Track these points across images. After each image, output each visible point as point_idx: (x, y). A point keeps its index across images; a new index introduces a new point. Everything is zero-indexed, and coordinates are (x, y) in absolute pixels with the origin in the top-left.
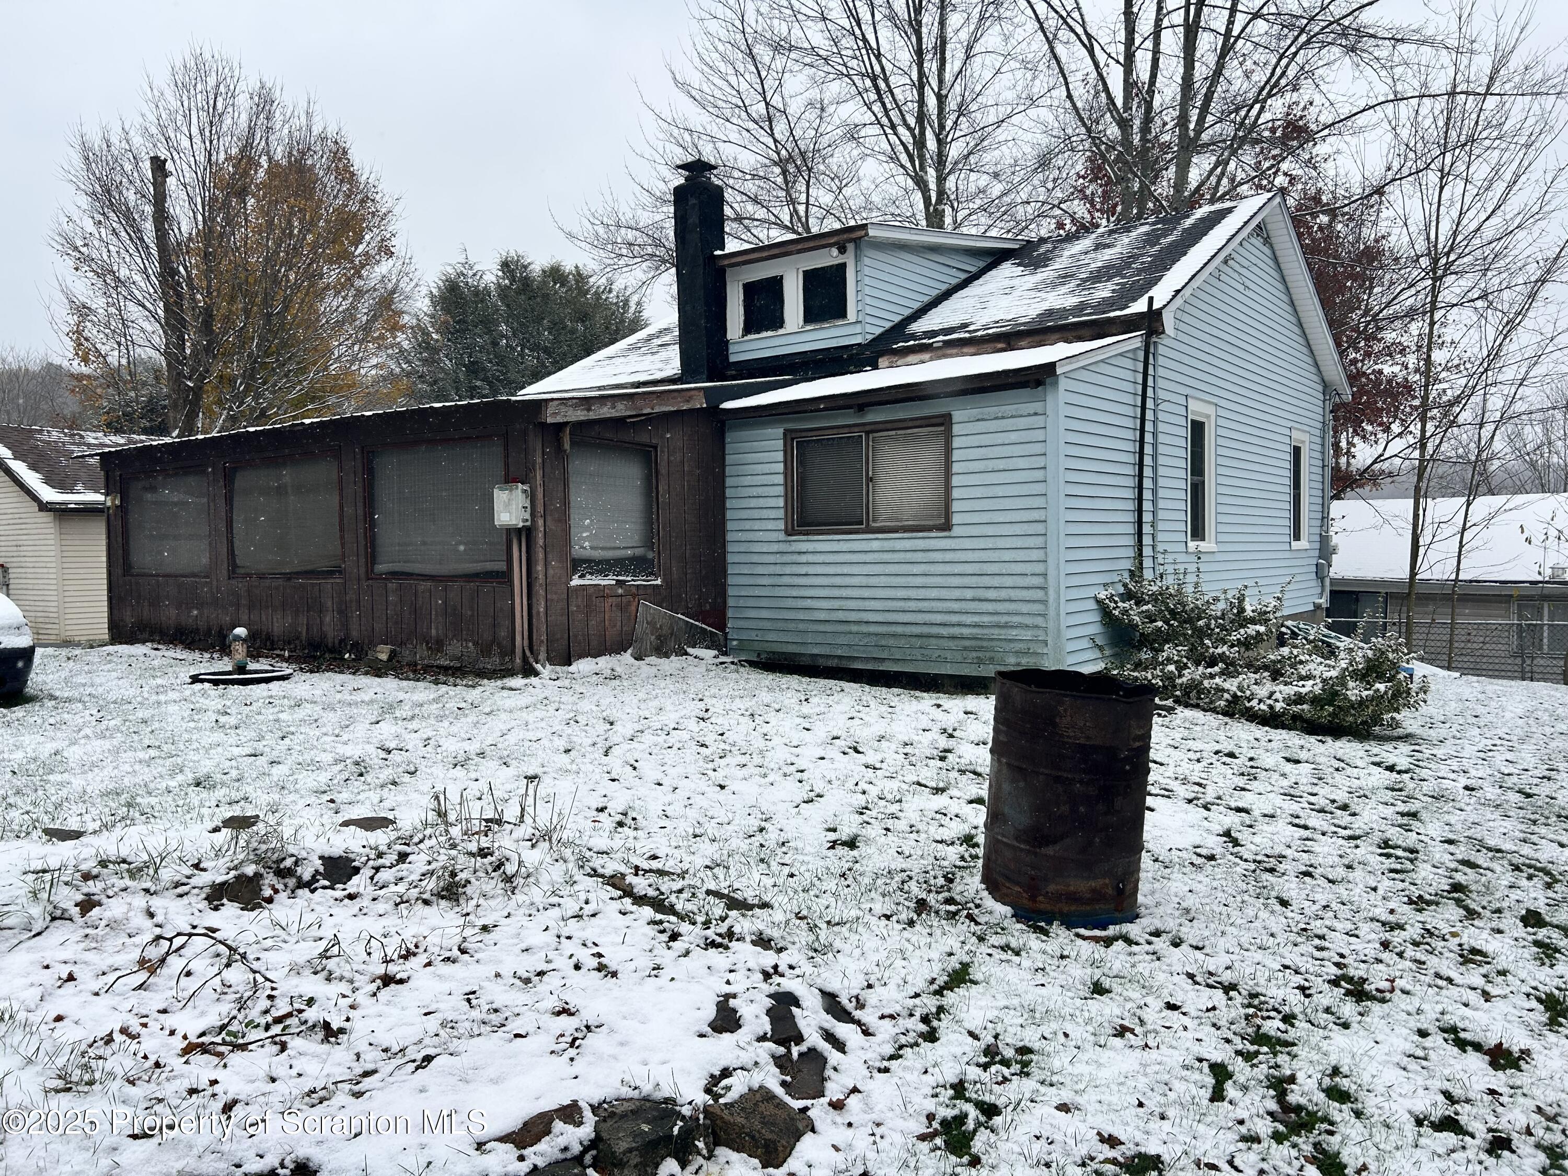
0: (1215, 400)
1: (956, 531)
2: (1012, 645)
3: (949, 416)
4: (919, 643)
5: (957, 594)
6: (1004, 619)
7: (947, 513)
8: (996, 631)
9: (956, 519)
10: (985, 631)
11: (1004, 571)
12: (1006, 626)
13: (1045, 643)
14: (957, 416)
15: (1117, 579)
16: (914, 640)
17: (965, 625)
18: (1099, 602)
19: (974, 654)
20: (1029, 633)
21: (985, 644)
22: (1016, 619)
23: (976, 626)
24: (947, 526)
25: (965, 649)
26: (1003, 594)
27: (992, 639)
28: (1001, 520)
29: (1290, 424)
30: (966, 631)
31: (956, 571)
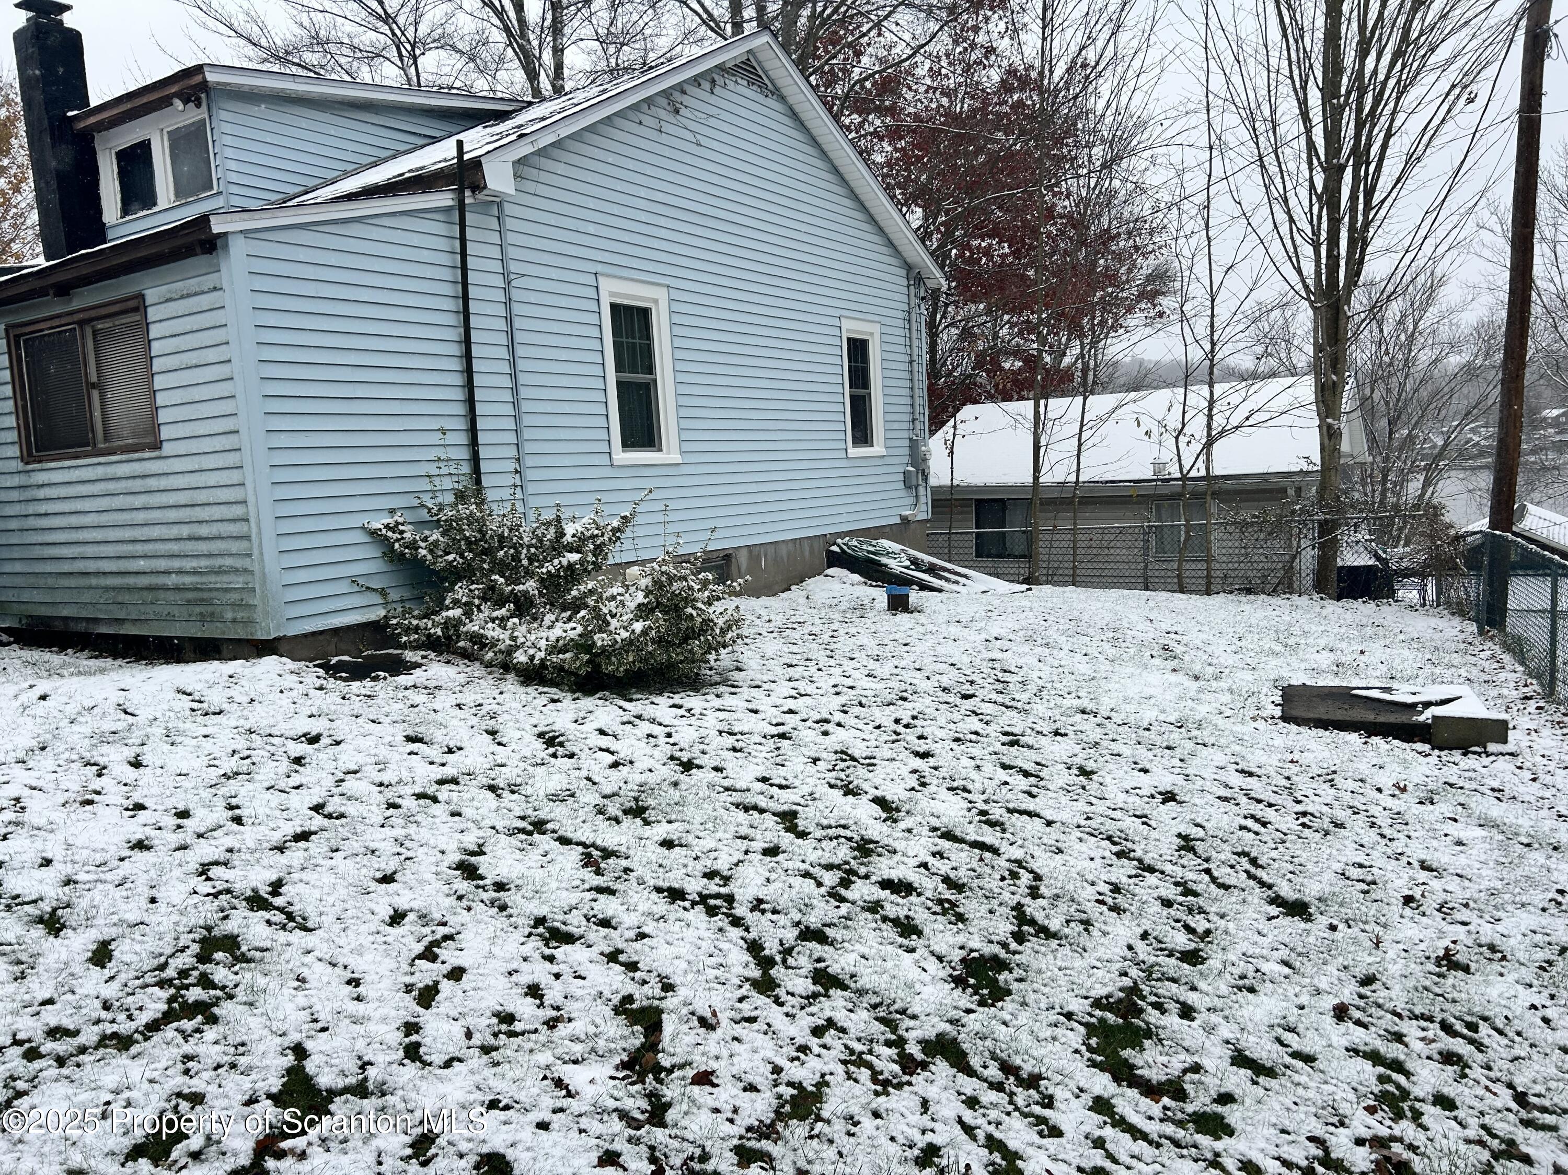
0: (667, 281)
1: (167, 449)
2: (228, 596)
3: (141, 297)
4: (149, 597)
5: (174, 531)
6: (218, 562)
7: (154, 427)
8: (212, 578)
9: (165, 433)
10: (204, 579)
11: (211, 500)
12: (219, 571)
13: (253, 590)
14: (151, 295)
15: (416, 502)
16: (145, 593)
17: (188, 573)
18: (374, 533)
19: (198, 610)
20: (241, 579)
21: (205, 595)
22: (228, 562)
23: (195, 572)
24: (157, 445)
25: (189, 602)
26: (214, 529)
27: (210, 590)
28: (201, 432)
29: (838, 313)
30: (188, 580)
31: (171, 502)
